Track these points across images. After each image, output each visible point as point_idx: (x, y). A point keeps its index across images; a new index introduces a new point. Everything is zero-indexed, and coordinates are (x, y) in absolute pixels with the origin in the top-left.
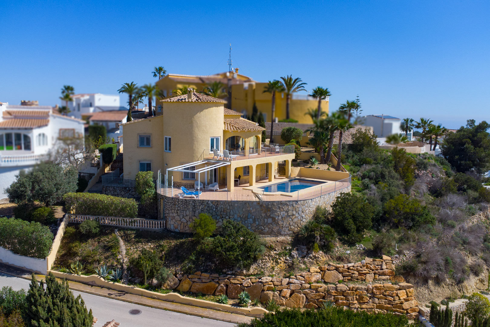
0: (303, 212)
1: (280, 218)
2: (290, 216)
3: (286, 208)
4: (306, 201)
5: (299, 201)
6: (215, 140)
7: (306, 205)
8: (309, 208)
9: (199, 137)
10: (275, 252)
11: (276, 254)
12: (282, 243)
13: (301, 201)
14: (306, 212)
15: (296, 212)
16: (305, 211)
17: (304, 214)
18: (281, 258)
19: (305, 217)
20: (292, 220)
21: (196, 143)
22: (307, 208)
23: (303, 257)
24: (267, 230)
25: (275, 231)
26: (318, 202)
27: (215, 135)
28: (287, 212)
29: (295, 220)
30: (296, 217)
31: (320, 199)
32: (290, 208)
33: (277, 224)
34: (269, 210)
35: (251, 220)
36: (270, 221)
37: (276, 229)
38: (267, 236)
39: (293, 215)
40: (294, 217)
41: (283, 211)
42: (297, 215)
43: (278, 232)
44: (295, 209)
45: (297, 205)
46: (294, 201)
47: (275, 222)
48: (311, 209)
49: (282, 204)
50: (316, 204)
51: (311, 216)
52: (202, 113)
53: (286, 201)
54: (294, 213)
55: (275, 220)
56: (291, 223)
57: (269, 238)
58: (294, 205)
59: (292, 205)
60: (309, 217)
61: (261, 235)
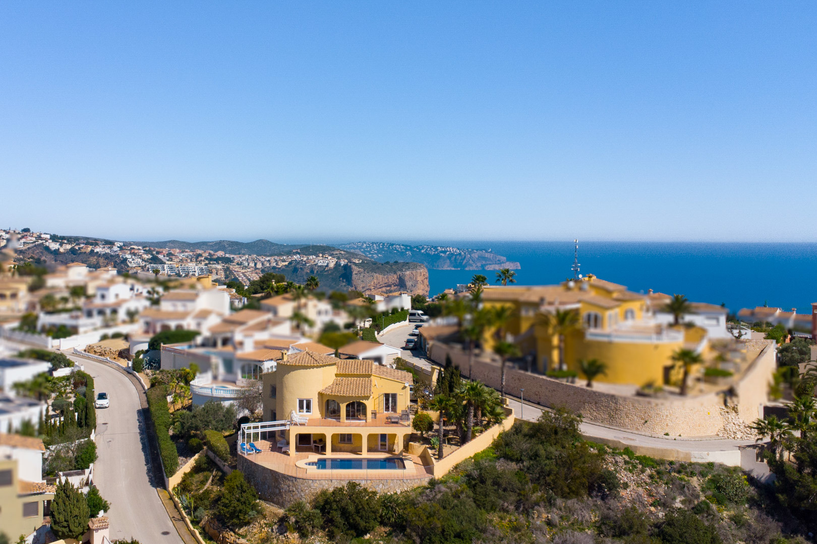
0: (302, 491)
1: (284, 491)
2: (291, 491)
3: (288, 482)
4: (305, 481)
6: (305, 401)
7: (306, 484)
8: (310, 489)
9: (287, 397)
10: (265, 521)
11: (265, 524)
12: (275, 514)
13: (300, 479)
14: (305, 491)
15: (296, 490)
17: (303, 493)
18: (266, 528)
20: (293, 496)
22: (307, 489)
23: (281, 534)
24: (275, 500)
25: (281, 503)
26: (326, 486)
27: (305, 396)
28: (289, 486)
29: (295, 497)
30: (296, 494)
31: (330, 483)
32: (291, 483)
33: (282, 496)
34: (277, 480)
35: (267, 486)
36: (277, 491)
37: (281, 501)
38: (275, 505)
39: (293, 491)
40: (294, 493)
41: (286, 485)
42: (297, 493)
43: (282, 505)
44: (294, 486)
45: (296, 482)
46: (293, 477)
47: (280, 494)
48: (312, 490)
49: (285, 477)
50: (321, 486)
51: (313, 498)
52: (289, 374)
53: (288, 475)
54: (294, 489)
55: (280, 492)
56: (292, 499)
57: (274, 508)
58: (294, 481)
59: (293, 481)
60: (310, 498)
61: (272, 504)
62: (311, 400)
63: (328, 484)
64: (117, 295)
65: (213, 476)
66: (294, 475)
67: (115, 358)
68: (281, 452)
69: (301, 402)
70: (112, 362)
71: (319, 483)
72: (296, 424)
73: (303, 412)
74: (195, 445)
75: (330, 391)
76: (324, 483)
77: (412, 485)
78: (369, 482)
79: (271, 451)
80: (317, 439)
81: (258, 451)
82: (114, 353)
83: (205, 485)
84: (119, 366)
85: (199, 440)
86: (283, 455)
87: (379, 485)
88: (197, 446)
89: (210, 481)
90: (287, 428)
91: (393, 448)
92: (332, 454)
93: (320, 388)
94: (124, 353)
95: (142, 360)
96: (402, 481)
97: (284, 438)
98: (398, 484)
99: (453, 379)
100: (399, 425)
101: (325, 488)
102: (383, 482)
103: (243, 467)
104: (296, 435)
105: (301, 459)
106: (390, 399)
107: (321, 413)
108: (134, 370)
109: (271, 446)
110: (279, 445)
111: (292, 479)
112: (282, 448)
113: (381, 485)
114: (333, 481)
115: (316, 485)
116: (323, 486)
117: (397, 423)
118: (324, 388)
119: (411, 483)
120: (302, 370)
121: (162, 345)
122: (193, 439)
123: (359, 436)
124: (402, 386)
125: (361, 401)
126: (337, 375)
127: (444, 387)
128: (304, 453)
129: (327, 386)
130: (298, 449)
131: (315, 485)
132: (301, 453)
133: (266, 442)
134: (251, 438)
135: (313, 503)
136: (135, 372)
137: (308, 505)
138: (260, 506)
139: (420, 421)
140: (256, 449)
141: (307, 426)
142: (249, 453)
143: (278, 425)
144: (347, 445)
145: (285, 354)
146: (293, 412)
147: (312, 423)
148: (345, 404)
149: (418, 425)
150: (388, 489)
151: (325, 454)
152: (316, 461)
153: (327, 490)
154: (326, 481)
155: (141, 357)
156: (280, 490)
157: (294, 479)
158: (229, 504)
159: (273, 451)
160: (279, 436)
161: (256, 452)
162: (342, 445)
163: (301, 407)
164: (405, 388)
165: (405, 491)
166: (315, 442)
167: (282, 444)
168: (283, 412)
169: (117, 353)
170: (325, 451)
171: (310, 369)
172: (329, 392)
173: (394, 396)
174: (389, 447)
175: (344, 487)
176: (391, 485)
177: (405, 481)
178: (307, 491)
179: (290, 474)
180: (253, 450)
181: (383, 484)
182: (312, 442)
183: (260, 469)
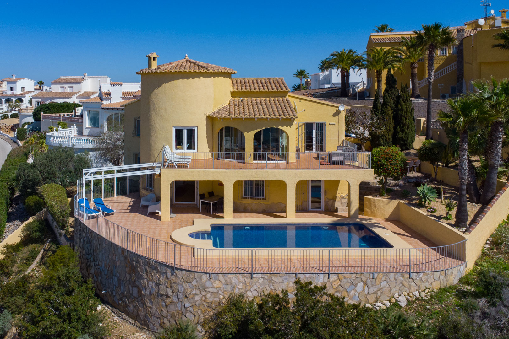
0: (186, 297)
1: (148, 293)
2: (162, 295)
3: (156, 276)
4: (193, 274)
5: (177, 269)
6: (185, 132)
7: (194, 283)
8: (204, 293)
9: (157, 125)
13: (182, 270)
14: (193, 298)
15: (173, 292)
16: (191, 296)
17: (189, 302)
19: (191, 309)
20: (166, 306)
21: (152, 134)
22: (198, 292)
24: (131, 308)
25: (142, 317)
26: (241, 286)
27: (185, 123)
28: (158, 285)
29: (172, 309)
30: (172, 303)
31: (248, 280)
32: (162, 279)
33: (144, 303)
34: (133, 270)
35: (116, 279)
36: (135, 292)
37: (142, 313)
38: (130, 320)
39: (167, 296)
40: (169, 301)
41: (152, 281)
42: (175, 300)
43: (145, 321)
44: (170, 284)
45: (173, 277)
46: (167, 266)
47: (140, 298)
48: (208, 296)
49: (150, 265)
50: (229, 288)
51: (211, 313)
52: (160, 88)
53: (156, 262)
54: (170, 292)
55: (141, 295)
56: (165, 312)
57: (128, 325)
58: (169, 275)
59: (166, 273)
60: (204, 313)
61: (124, 316)
62: (196, 129)
63: (244, 283)
64: (23, 88)
65: (45, 250)
66: (169, 260)
67: (7, 132)
68: (146, 215)
69: (179, 133)
70: (3, 135)
71: (223, 281)
72: (171, 166)
73: (183, 148)
74: (32, 204)
75: (227, 112)
76: (234, 280)
77: (427, 285)
78: (333, 278)
79: (131, 211)
80: (205, 191)
81: (108, 212)
82: (8, 127)
83: (29, 265)
84: (8, 137)
85: (38, 198)
86: (149, 219)
87: (356, 285)
88: (35, 205)
89: (38, 259)
90: (157, 172)
91: (333, 205)
92: (234, 217)
93: (211, 110)
94: (15, 126)
95: (26, 129)
96: (407, 276)
97: (152, 191)
98: (399, 282)
99: (401, 105)
100: (344, 166)
101: (236, 291)
102: (364, 279)
103: (80, 240)
104: (172, 184)
105: (181, 227)
106: (314, 132)
107: (212, 151)
108: (18, 139)
109: (131, 204)
110: (143, 203)
111: (163, 269)
112: (147, 207)
113: (360, 285)
114: (254, 276)
115: (217, 284)
116: (233, 288)
117: (341, 163)
118: (216, 111)
119: (427, 281)
120: (181, 80)
121: (42, 113)
122: (31, 197)
123: (281, 185)
124: (334, 110)
125: (280, 127)
126: (233, 94)
127: (386, 118)
128: (185, 216)
129: (220, 107)
130: (174, 209)
131: (215, 285)
132: (179, 215)
133: (125, 198)
134: (101, 192)
135: (212, 325)
136: (18, 140)
137: (199, 328)
138: (101, 321)
139: (386, 159)
140: (105, 209)
141: (190, 168)
142: (90, 215)
143: (143, 169)
144: (256, 202)
145: (154, 59)
146: (167, 147)
147: (198, 164)
148: (253, 133)
149: (382, 165)
150: (376, 293)
151: (223, 217)
152: (209, 229)
153: (242, 296)
154: (240, 276)
155: (26, 127)
156: (140, 291)
157: (169, 271)
158: (39, 319)
159: (133, 213)
160: (144, 189)
161: (103, 213)
162: (247, 202)
163: (179, 142)
164: (337, 113)
165: (417, 299)
166: (202, 196)
167: (148, 201)
168: (150, 150)
169: (10, 128)
170: (222, 212)
171: (193, 78)
172: (225, 114)
173: (321, 127)
174: (326, 205)
175: (285, 293)
176: (384, 284)
177: (414, 276)
178: (197, 298)
179: (160, 259)
180: (99, 210)
181: (365, 283)
182: (197, 197)
183: (104, 245)
